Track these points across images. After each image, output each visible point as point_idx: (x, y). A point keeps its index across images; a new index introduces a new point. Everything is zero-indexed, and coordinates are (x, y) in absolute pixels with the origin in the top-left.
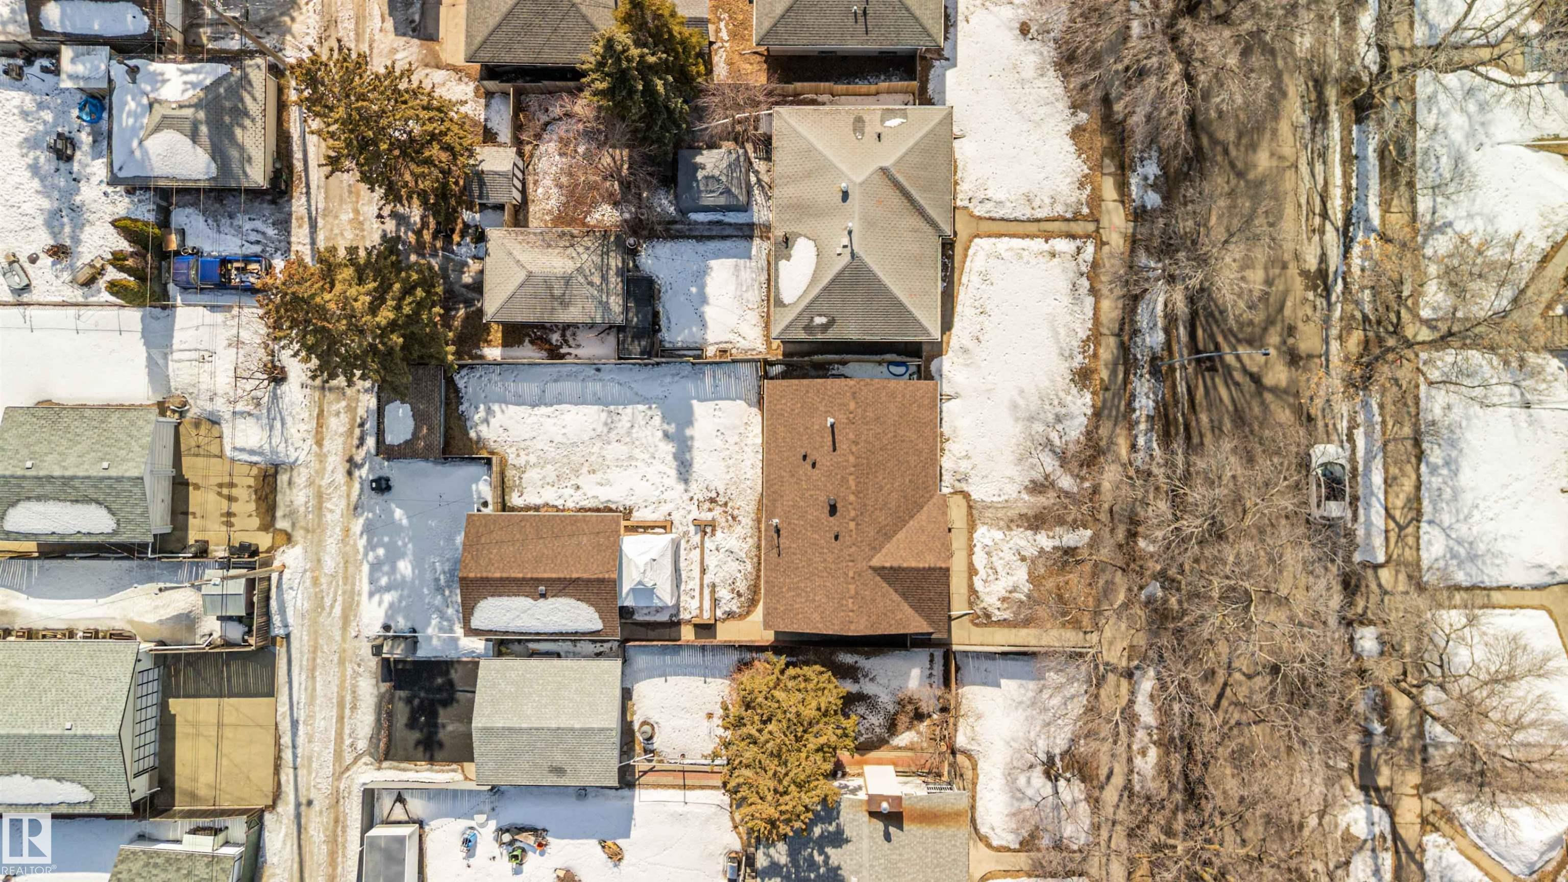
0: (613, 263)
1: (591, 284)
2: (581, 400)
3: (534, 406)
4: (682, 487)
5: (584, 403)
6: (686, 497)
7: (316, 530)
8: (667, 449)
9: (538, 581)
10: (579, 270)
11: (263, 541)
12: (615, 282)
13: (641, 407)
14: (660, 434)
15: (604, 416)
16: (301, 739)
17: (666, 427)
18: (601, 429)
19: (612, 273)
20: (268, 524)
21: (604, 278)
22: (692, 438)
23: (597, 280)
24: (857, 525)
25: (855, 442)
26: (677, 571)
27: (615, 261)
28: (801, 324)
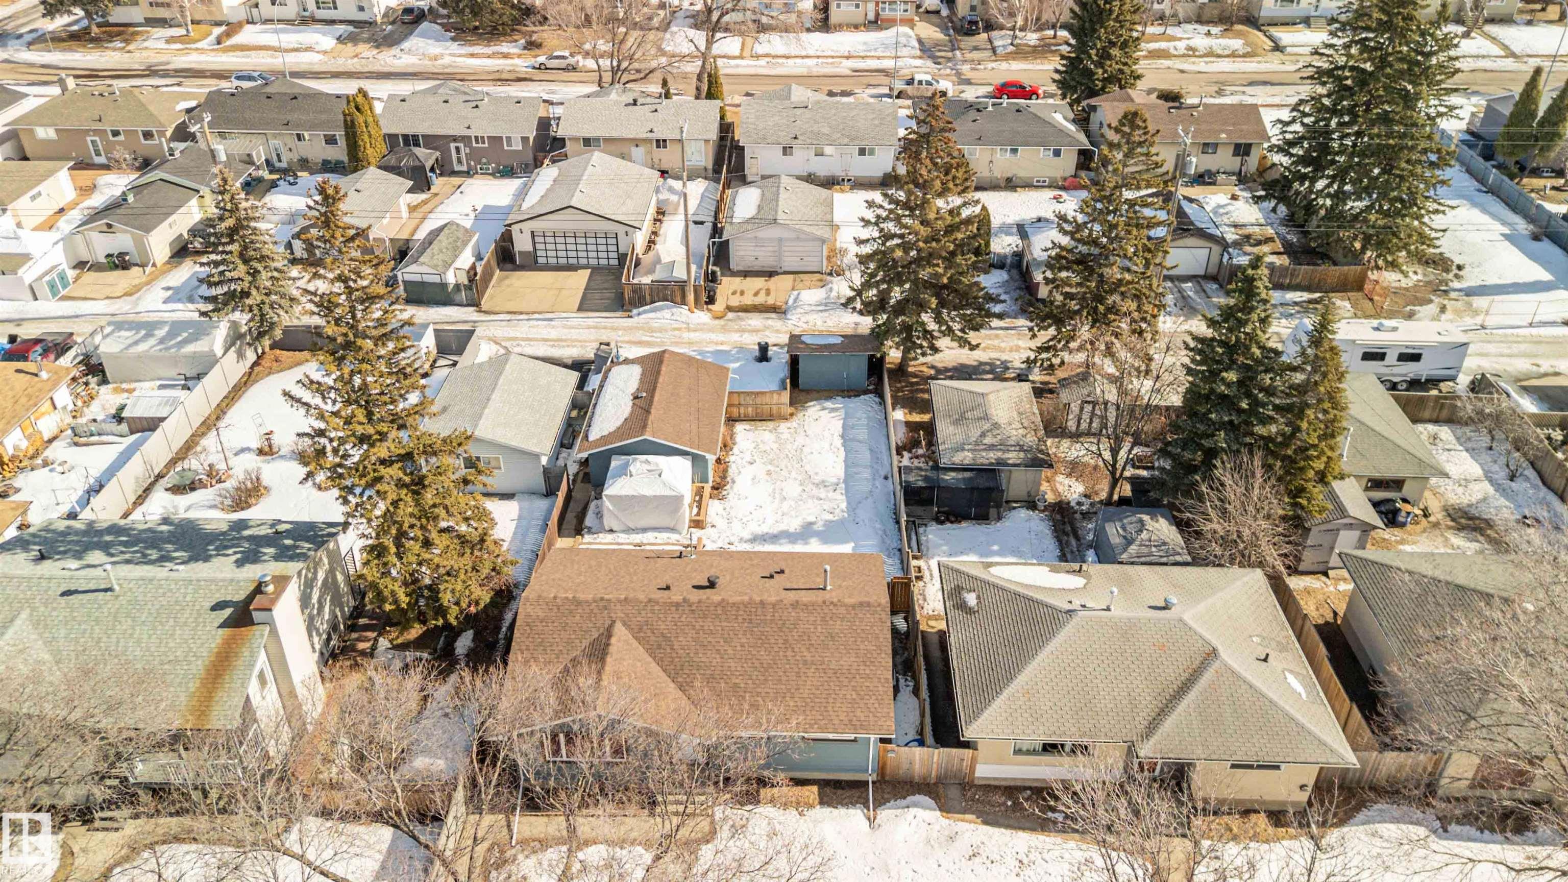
0: (1010, 455)
1: (983, 435)
2: (850, 465)
3: (842, 436)
4: (746, 538)
5: (847, 467)
6: (734, 539)
7: (724, 330)
8: (793, 525)
10: (996, 426)
11: (719, 306)
12: (989, 457)
13: (844, 505)
14: (811, 519)
15: (835, 480)
16: (535, 323)
17: (821, 523)
18: (817, 479)
19: (999, 454)
20: (730, 309)
21: (991, 447)
23: (988, 440)
24: (677, 605)
25: (795, 605)
26: (644, 530)
27: (1013, 457)
28: (962, 582)
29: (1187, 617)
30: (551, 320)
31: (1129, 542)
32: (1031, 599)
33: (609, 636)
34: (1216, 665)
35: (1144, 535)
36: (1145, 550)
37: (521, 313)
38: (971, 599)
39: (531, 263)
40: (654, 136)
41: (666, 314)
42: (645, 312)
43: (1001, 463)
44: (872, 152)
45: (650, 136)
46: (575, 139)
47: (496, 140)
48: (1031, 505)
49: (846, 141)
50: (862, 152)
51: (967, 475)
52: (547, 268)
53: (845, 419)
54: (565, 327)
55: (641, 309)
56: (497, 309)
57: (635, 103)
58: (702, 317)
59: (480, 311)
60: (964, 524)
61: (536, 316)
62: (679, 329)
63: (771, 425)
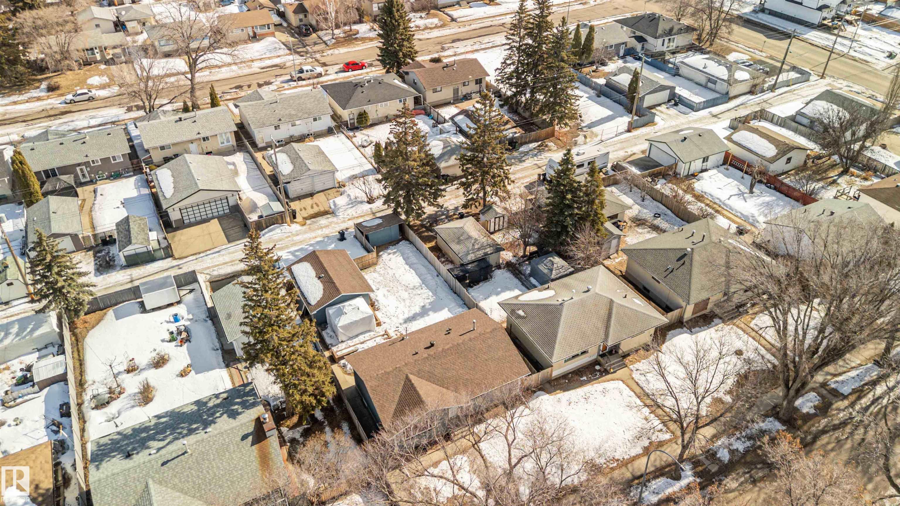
0: (488, 250)
1: (473, 245)
2: (420, 276)
3: (407, 264)
4: (402, 322)
6: (398, 325)
7: (311, 230)
8: (417, 310)
9: (326, 272)
10: (476, 240)
11: (299, 218)
12: (480, 253)
13: (431, 294)
14: (422, 304)
15: (418, 284)
16: (211, 256)
18: (411, 286)
19: (483, 251)
21: (479, 249)
22: (428, 315)
23: (476, 247)
24: (427, 358)
25: (470, 340)
26: (357, 336)
27: (489, 250)
28: (513, 307)
29: (597, 291)
30: (219, 252)
31: (551, 270)
32: (544, 305)
33: (410, 381)
34: (615, 305)
35: (555, 266)
36: (559, 271)
37: (200, 253)
38: (521, 313)
39: (182, 225)
40: (202, 136)
41: (278, 231)
42: (266, 233)
43: (486, 254)
44: (320, 119)
45: (199, 136)
46: (155, 148)
47: (105, 160)
48: (499, 267)
49: (306, 116)
50: (315, 120)
51: (476, 264)
52: (190, 225)
53: (402, 256)
54: (229, 253)
55: (263, 232)
56: (184, 255)
57: (180, 119)
58: (295, 227)
59: (175, 259)
60: (481, 284)
61: (209, 252)
62: (289, 236)
63: (371, 269)
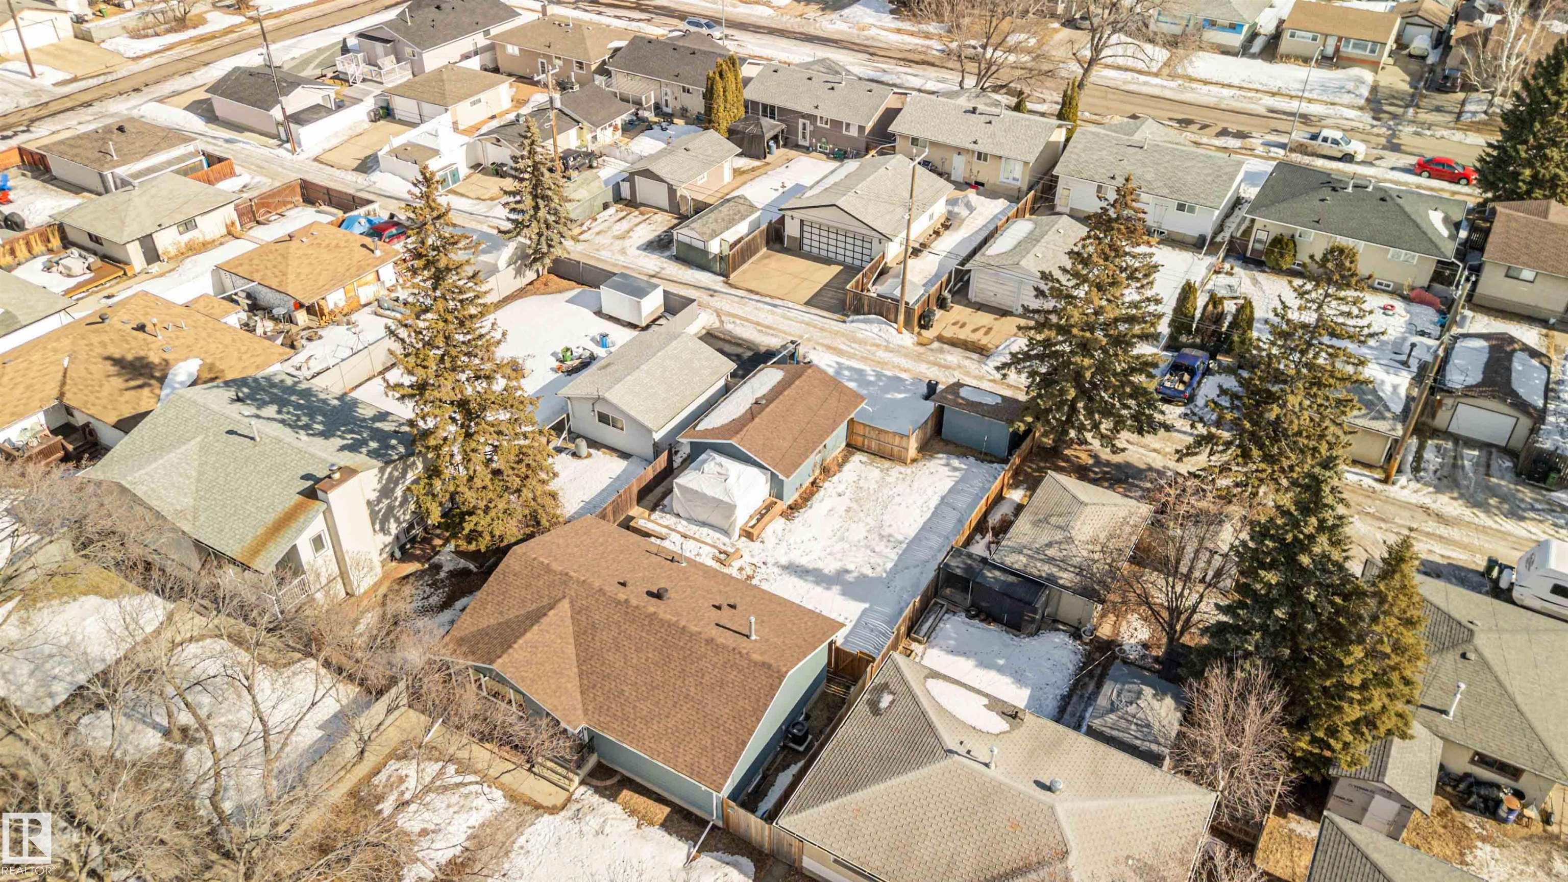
0: (1065, 575)
1: (1049, 545)
2: (927, 527)
3: (943, 497)
4: (784, 561)
5: (923, 528)
6: (770, 561)
7: (919, 358)
8: (830, 567)
10: (1070, 540)
11: (929, 333)
12: (1043, 569)
13: (889, 565)
14: (851, 567)
15: (901, 538)
17: (855, 574)
18: (886, 531)
19: (1054, 570)
20: (940, 339)
21: (1051, 560)
22: (828, 589)
23: (1051, 552)
26: (704, 524)
27: (1066, 577)
28: (892, 682)
30: (775, 306)
32: (930, 725)
33: (552, 608)
36: (1123, 724)
37: (757, 293)
38: (886, 700)
39: (797, 249)
40: (976, 147)
41: (875, 328)
42: (858, 321)
43: (1052, 579)
44: (1192, 210)
45: (972, 147)
46: (906, 137)
47: (837, 124)
49: (1165, 191)
50: (1181, 207)
51: (1011, 579)
52: (809, 257)
53: (957, 483)
54: (784, 317)
55: (856, 317)
56: (741, 285)
57: (974, 111)
58: (907, 339)
59: (726, 283)
61: (768, 300)
62: (878, 346)
63: (887, 464)
